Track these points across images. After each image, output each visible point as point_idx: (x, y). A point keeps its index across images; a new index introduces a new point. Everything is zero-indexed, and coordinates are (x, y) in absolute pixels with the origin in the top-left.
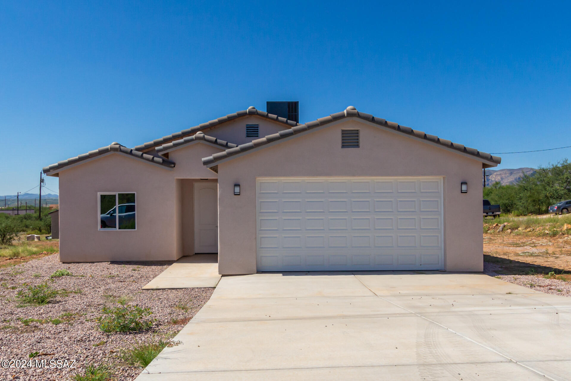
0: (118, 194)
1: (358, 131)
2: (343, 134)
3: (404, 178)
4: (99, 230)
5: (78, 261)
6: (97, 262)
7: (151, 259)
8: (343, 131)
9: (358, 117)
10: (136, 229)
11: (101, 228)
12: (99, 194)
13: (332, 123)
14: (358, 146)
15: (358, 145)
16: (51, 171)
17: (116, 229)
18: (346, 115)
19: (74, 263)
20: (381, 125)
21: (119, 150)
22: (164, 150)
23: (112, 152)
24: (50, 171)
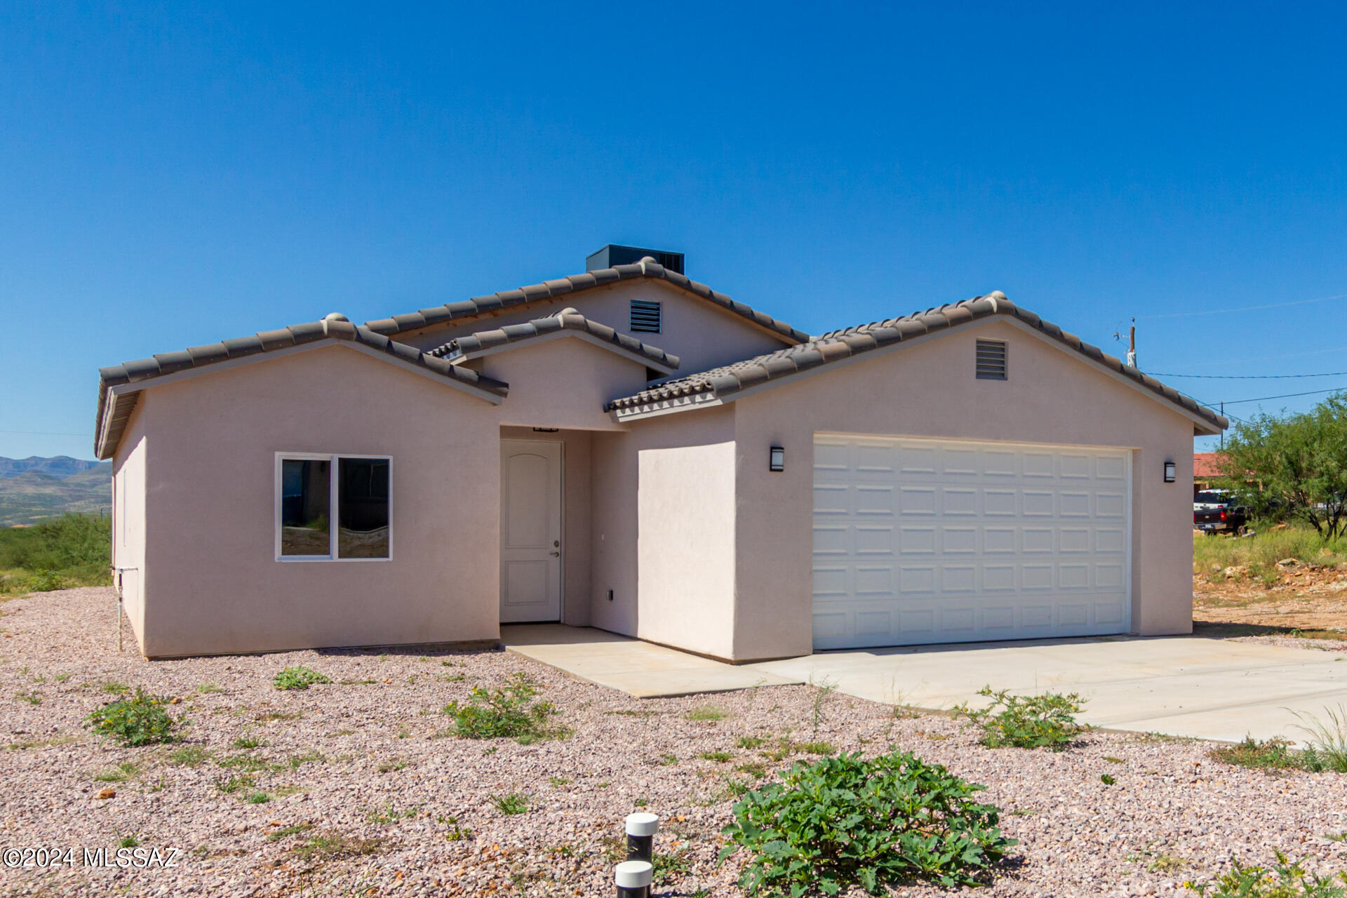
0: (340, 459)
1: (1003, 344)
2: (978, 348)
3: (1073, 448)
4: (276, 561)
5: (207, 651)
6: (269, 653)
7: (433, 640)
8: (978, 342)
9: (1013, 315)
10: (391, 558)
11: (283, 554)
12: (280, 456)
13: (970, 324)
14: (1003, 376)
15: (1003, 374)
16: (132, 380)
17: (332, 558)
18: (995, 309)
19: (194, 657)
20: (1053, 337)
21: (355, 336)
22: (484, 349)
23: (332, 342)
24: (128, 381)
